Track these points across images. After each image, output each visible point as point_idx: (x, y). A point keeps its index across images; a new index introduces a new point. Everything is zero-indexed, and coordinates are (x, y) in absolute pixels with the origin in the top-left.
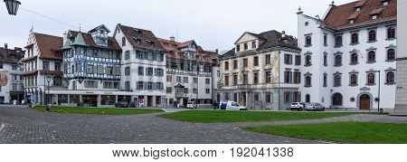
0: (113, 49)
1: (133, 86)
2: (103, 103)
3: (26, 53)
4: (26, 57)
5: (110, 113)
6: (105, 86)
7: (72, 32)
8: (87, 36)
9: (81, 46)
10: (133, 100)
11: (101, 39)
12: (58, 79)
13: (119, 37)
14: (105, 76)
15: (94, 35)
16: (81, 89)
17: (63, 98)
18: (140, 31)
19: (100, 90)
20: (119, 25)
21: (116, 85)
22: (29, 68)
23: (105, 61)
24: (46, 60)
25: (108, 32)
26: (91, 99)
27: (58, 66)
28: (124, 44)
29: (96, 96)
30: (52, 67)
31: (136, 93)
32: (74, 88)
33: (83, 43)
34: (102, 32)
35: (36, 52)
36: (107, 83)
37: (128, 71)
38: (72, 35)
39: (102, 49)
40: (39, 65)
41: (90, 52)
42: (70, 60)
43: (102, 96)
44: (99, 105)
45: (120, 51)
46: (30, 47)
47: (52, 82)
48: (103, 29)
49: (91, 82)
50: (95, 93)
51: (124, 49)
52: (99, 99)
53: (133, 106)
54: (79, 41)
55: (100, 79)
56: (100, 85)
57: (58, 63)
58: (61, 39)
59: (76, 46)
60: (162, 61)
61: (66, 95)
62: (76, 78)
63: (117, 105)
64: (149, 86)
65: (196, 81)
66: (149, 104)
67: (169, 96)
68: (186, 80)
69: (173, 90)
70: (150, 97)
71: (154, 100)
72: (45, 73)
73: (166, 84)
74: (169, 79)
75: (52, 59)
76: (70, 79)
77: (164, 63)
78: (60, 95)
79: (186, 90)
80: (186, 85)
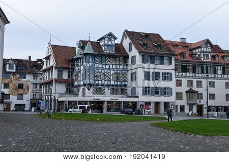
0: (120, 55)
1: (139, 91)
2: (109, 110)
3: (45, 63)
4: (45, 67)
6: (112, 93)
7: (82, 41)
8: (96, 45)
9: (89, 54)
10: (138, 107)
11: (108, 46)
12: (71, 87)
13: (126, 42)
14: (112, 82)
15: (102, 43)
16: (90, 95)
17: (72, 104)
18: (147, 35)
19: (107, 97)
20: (126, 31)
21: (123, 92)
22: (46, 77)
23: (110, 68)
24: (60, 69)
25: (115, 38)
26: (98, 106)
27: (71, 74)
28: (130, 49)
29: (102, 102)
30: (65, 76)
31: (142, 99)
32: (84, 95)
33: (92, 52)
34: (110, 40)
35: (52, 63)
36: (114, 91)
37: (134, 77)
38: (83, 44)
39: (109, 56)
40: (55, 74)
41: (98, 60)
42: (81, 68)
43: (108, 102)
44: (105, 112)
45: (126, 57)
46: (48, 58)
47: (65, 89)
48: (111, 36)
49: (99, 90)
50: (102, 99)
51: (131, 54)
52: (105, 105)
53: (139, 113)
54: (89, 49)
55: (108, 86)
56: (108, 91)
57: (71, 72)
58: (75, 48)
59: (85, 55)
60: (170, 64)
61: (75, 102)
62: (85, 85)
63: (122, 112)
64: (156, 91)
65: (212, 85)
66: (157, 111)
67: (180, 103)
68: (199, 84)
69: (184, 96)
70: (157, 104)
71: (162, 107)
72: (59, 81)
73: (175, 90)
74: (179, 83)
75: (65, 68)
76: (79, 86)
77: (173, 66)
78: (70, 102)
79: (200, 96)
80: (200, 90)
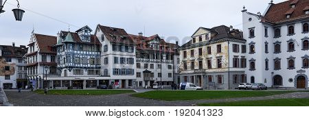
0: (94, 43)
1: (111, 72)
2: (87, 86)
3: (29, 49)
4: (29, 52)
5: (93, 93)
6: (89, 74)
7: (63, 32)
8: (75, 35)
9: (70, 43)
10: (110, 83)
11: (87, 37)
12: (54, 69)
13: (100, 34)
14: (89, 65)
15: (80, 34)
16: (71, 76)
17: (56, 83)
18: (115, 30)
19: (85, 76)
20: (99, 25)
21: (97, 72)
22: (31, 60)
23: (89, 54)
24: (44, 55)
25: (91, 31)
26: (78, 83)
27: (53, 59)
28: (103, 39)
29: (82, 81)
30: (48, 60)
31: (113, 77)
32: (66, 75)
33: (72, 41)
34: (86, 31)
35: (36, 49)
36: (91, 71)
37: (106, 61)
38: (64, 34)
39: (86, 44)
40: (39, 59)
41: (77, 47)
42: (62, 53)
43: (87, 81)
44: (85, 88)
45: (100, 46)
46: (32, 45)
47: (49, 71)
48: (87, 29)
49: (78, 71)
50: (82, 78)
51: (104, 43)
52: (85, 83)
53: (111, 88)
54: (69, 39)
55: (85, 68)
56: (85, 72)
57: (53, 56)
58: (56, 38)
59: (66, 43)
60: (133, 52)
61: (59, 81)
62: (66, 67)
63: (98, 88)
64: (123, 72)
65: (160, 67)
66: (123, 86)
67: (139, 79)
68: (152, 66)
69: (142, 75)
70: (123, 81)
71: (127, 83)
72: (44, 64)
73: (136, 70)
74: (138, 66)
75: (48, 54)
76: (62, 68)
77: (134, 54)
78: (55, 81)
79: (152, 75)
80: (152, 71)
